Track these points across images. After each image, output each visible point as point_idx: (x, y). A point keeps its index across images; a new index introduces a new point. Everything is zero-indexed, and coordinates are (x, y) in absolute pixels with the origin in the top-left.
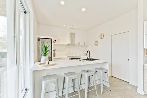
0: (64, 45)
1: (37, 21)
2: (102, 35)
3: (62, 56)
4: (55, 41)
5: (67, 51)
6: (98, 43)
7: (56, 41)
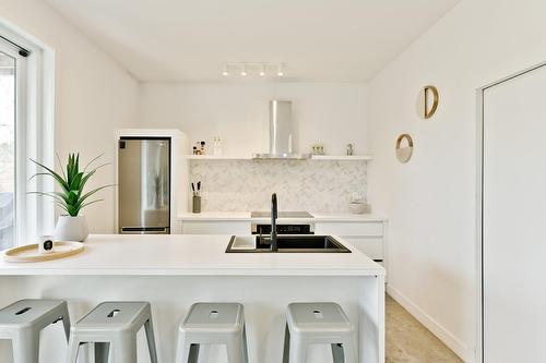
0: (240, 162)
1: (130, 73)
2: (431, 93)
3: (234, 210)
4: (199, 147)
5: (256, 189)
6: (411, 145)
7: (203, 143)
